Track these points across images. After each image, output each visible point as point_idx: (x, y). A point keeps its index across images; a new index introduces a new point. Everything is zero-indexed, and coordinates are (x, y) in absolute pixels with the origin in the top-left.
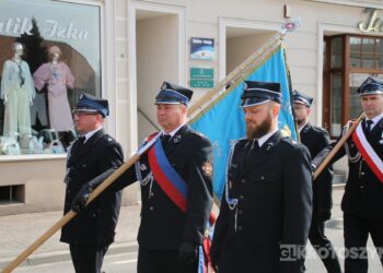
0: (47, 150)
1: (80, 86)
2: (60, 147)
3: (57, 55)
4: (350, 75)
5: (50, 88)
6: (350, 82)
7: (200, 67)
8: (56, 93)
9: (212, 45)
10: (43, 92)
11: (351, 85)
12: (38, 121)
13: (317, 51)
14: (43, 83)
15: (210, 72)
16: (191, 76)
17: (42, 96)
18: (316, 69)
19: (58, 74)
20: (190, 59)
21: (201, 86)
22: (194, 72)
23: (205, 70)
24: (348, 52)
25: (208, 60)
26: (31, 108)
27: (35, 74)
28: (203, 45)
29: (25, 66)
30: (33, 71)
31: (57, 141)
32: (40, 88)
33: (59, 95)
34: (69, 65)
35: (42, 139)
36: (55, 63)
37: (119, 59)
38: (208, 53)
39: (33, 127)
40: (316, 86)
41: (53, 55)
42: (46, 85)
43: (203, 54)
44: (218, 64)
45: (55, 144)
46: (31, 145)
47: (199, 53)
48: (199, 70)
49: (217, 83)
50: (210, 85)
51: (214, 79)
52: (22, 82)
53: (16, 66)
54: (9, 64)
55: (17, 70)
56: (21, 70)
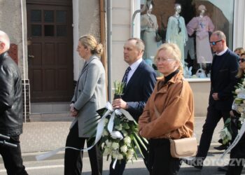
0: (194, 75)
2: (203, 74)
3: (203, 11)
5: (198, 34)
8: (201, 37)
10: (193, 36)
14: (193, 31)
17: (192, 39)
26: (185, 48)
27: (188, 25)
29: (182, 20)
30: (187, 23)
31: (201, 69)
32: (191, 34)
33: (203, 38)
34: (211, 17)
35: (191, 68)
36: (201, 16)
39: (185, 60)
41: (201, 11)
42: (195, 32)
45: (200, 72)
52: (180, 31)
53: (176, 20)
54: (171, 19)
55: (177, 22)
56: (179, 22)
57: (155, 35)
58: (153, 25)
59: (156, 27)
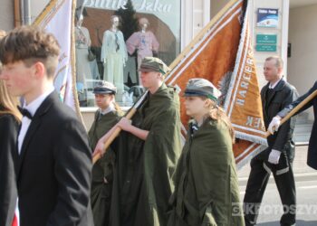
1: (164, 50)
3: (145, 25)
5: (139, 53)
7: (265, 33)
9: (277, 15)
10: (134, 56)
12: (129, 79)
14: (134, 48)
15: (274, 38)
16: (257, 42)
17: (133, 58)
19: (146, 41)
20: (257, 27)
21: (266, 50)
22: (259, 38)
23: (269, 36)
25: (273, 28)
26: (124, 69)
27: (128, 41)
28: (268, 14)
29: (120, 34)
30: (126, 38)
32: (131, 53)
35: (132, 93)
36: (143, 31)
37: (196, 28)
38: (272, 21)
39: (125, 84)
41: (143, 25)
42: (136, 50)
43: (268, 23)
44: (281, 31)
46: (124, 99)
47: (265, 21)
48: (264, 36)
49: (280, 48)
50: (274, 49)
51: (278, 44)
52: (118, 48)
53: (113, 35)
54: (107, 33)
55: (114, 38)
56: (117, 38)
57: (87, 52)
58: (84, 40)
59: (89, 42)
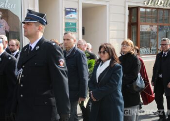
3: (0, 15)
4: (140, 26)
6: (141, 29)
9: (76, 12)
11: (141, 31)
13: (125, 15)
15: (75, 24)
16: (66, 26)
18: (124, 23)
20: (65, 18)
21: (71, 31)
22: (67, 24)
23: (72, 23)
24: (139, 15)
25: (73, 19)
28: (71, 11)
38: (74, 15)
40: (124, 31)
43: (71, 16)
44: (78, 21)
47: (69, 15)
48: (69, 23)
49: (78, 30)
50: (75, 30)
51: (77, 28)
